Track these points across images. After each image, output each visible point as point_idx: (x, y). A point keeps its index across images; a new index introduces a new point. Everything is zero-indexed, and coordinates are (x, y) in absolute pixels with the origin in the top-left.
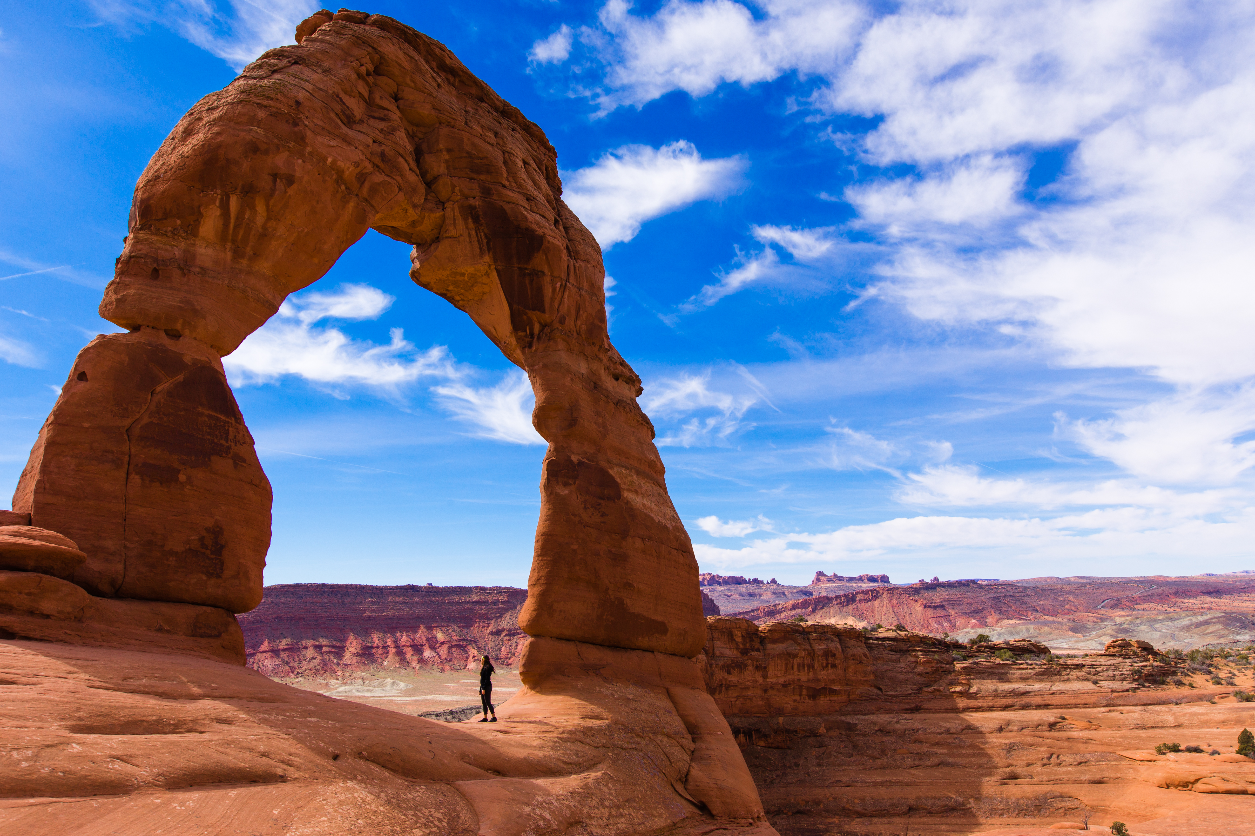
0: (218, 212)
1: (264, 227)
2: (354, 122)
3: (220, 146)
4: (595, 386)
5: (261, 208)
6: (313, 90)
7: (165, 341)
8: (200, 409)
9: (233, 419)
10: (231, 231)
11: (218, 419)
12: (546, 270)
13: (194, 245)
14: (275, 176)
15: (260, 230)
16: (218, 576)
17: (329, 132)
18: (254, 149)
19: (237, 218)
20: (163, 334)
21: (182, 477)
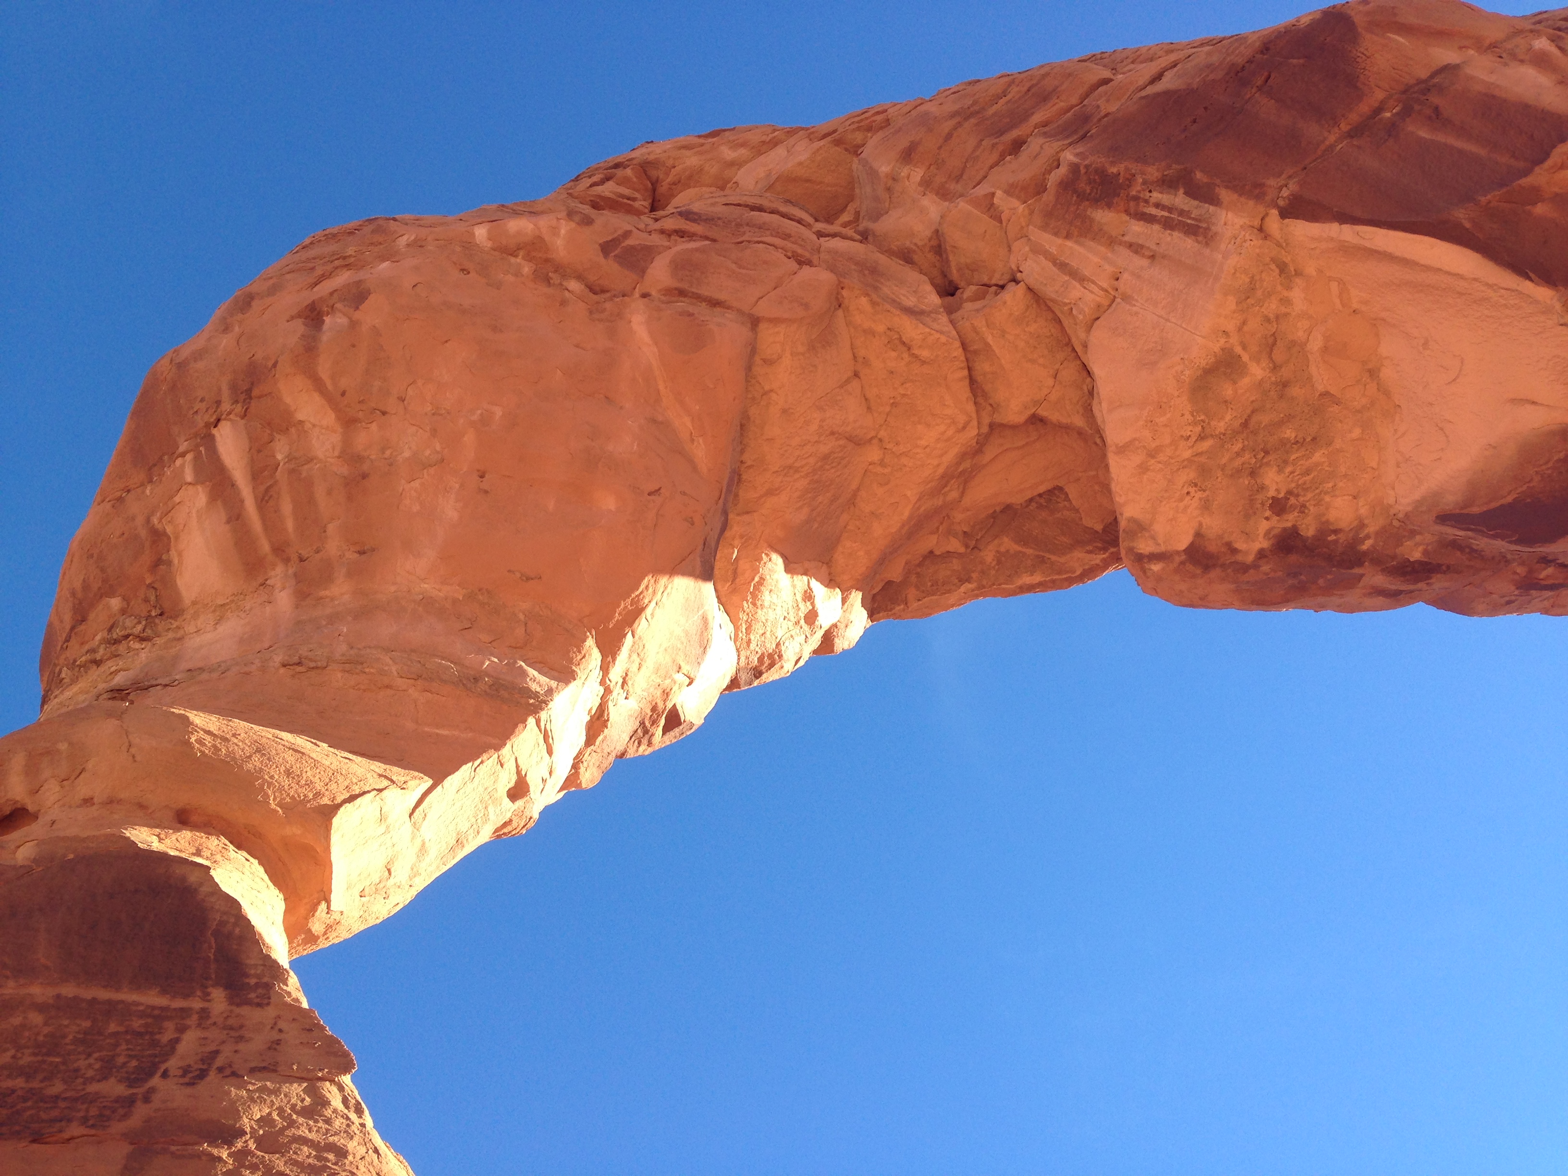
0: (201, 498)
5: (308, 409)
10: (256, 524)
15: (341, 469)
19: (256, 476)
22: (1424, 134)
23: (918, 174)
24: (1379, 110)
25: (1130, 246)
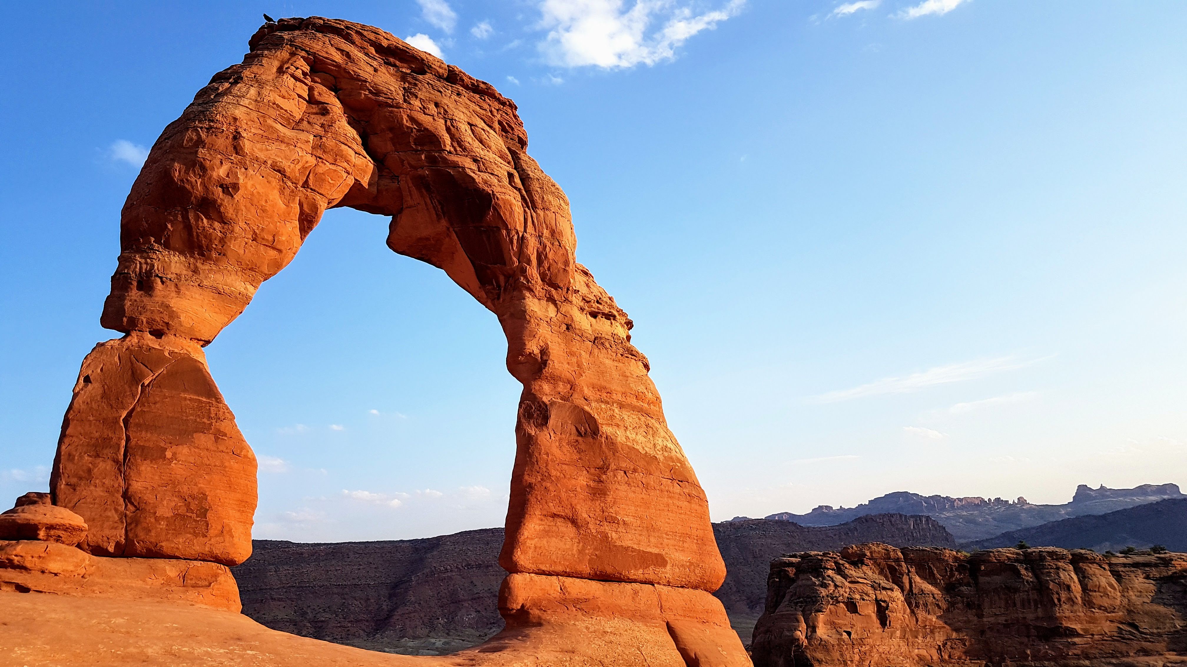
0: (181, 225)
1: (222, 231)
4: (567, 327)
5: (215, 216)
6: (250, 104)
8: (182, 395)
9: (213, 399)
11: (200, 402)
12: (501, 225)
13: (168, 255)
16: (204, 535)
17: (268, 138)
19: (198, 228)
20: (146, 335)
21: (169, 454)
22: (485, 239)
23: (391, 135)
24: (482, 227)
25: (425, 202)
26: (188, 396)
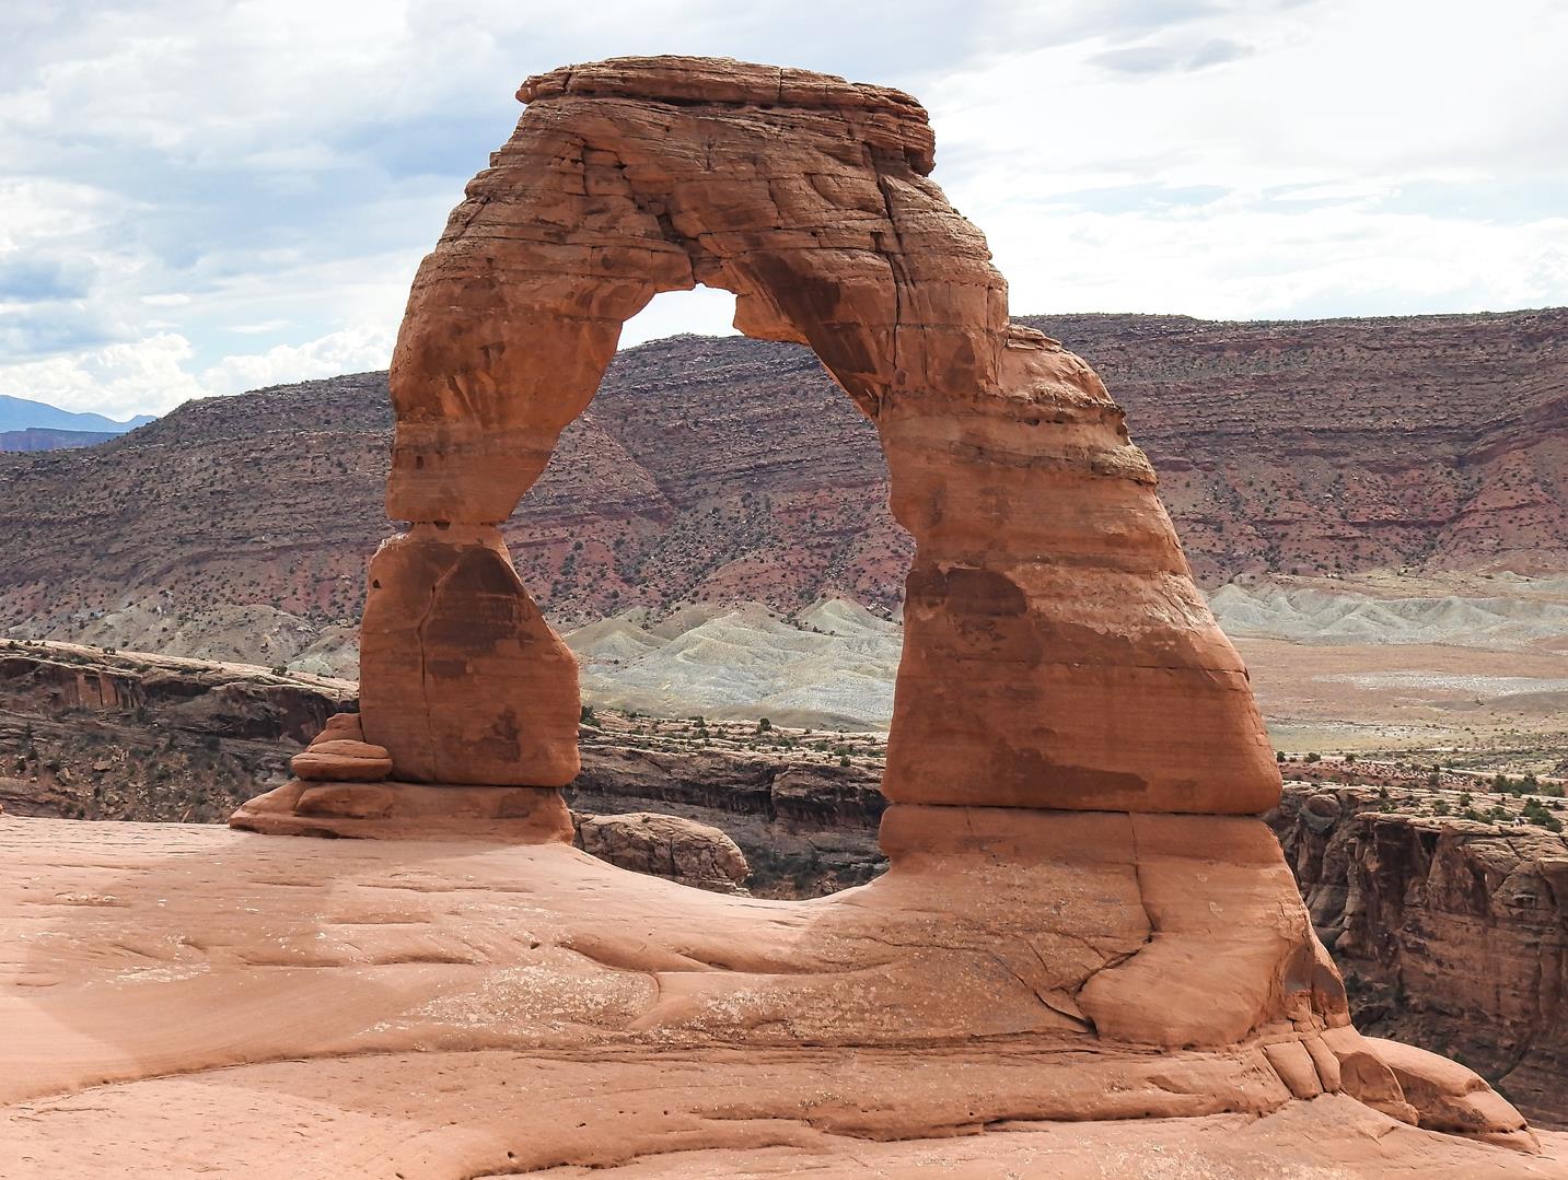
0: (451, 393)
1: (497, 391)
2: (569, 232)
3: (429, 336)
4: (977, 452)
5: (485, 379)
6: (507, 231)
7: (436, 532)
8: (479, 595)
9: (514, 595)
10: (470, 405)
11: (499, 599)
12: (861, 321)
13: (445, 423)
14: (485, 349)
15: (496, 395)
16: (516, 760)
17: (532, 272)
18: (458, 330)
19: (469, 394)
20: (434, 526)
21: (469, 669)
26: (484, 595)
